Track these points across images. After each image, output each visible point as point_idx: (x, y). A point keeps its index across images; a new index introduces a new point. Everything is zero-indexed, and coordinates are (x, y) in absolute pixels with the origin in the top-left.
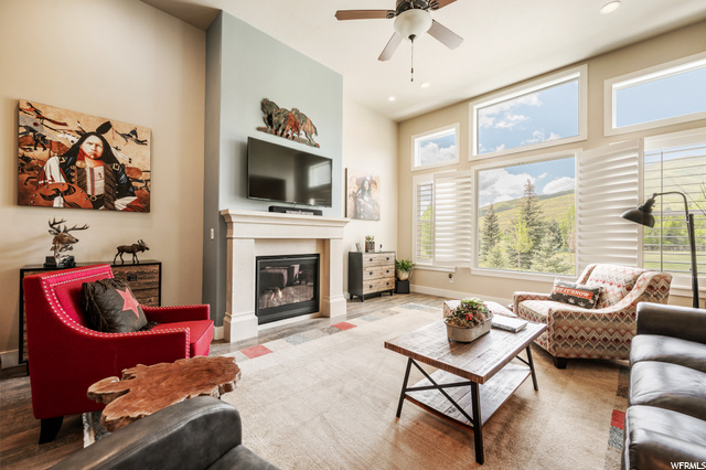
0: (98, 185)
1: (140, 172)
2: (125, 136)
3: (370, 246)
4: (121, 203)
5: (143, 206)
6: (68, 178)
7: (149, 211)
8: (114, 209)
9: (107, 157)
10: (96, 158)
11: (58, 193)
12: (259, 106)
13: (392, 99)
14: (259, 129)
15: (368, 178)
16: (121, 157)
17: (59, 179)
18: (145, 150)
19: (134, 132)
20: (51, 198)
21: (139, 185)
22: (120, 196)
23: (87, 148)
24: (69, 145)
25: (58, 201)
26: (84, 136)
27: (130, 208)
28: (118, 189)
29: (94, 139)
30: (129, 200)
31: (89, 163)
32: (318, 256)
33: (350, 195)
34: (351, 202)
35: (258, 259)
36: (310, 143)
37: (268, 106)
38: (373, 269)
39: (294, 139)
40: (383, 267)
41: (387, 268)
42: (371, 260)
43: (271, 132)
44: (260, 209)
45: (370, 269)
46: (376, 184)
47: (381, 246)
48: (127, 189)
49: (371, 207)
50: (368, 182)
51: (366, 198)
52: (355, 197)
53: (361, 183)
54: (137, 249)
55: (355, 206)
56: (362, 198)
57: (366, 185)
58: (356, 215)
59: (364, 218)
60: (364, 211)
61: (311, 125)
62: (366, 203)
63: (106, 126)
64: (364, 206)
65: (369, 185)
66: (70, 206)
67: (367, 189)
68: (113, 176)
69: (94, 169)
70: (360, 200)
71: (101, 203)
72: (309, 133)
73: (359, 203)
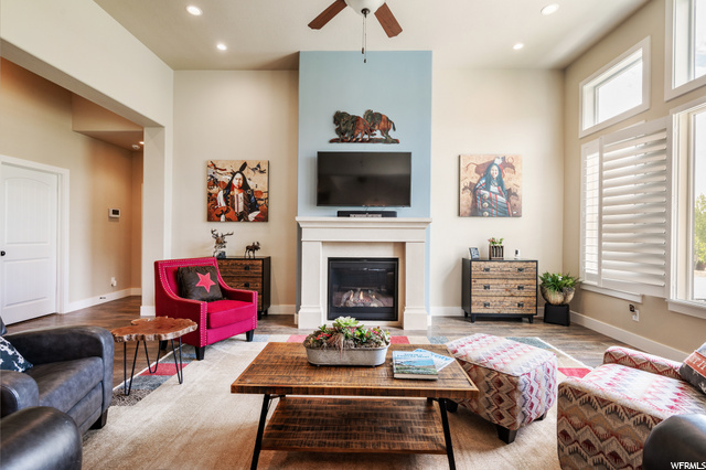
0: (240, 206)
1: (261, 193)
2: (254, 170)
3: (496, 251)
4: (252, 216)
5: (264, 218)
6: (227, 202)
7: (267, 221)
8: (248, 221)
9: (244, 187)
10: (240, 188)
11: (223, 213)
12: (332, 120)
13: (518, 46)
14: (332, 141)
15: (498, 162)
16: (251, 184)
17: (223, 204)
18: (265, 176)
19: (259, 166)
20: (219, 216)
21: (262, 202)
22: (251, 212)
23: (235, 182)
24: (227, 182)
25: (223, 218)
26: (234, 174)
27: (257, 219)
28: (250, 207)
29: (239, 176)
30: (256, 213)
31: (236, 192)
32: (397, 259)
33: (465, 188)
34: (467, 197)
35: (330, 259)
36: (386, 141)
37: (339, 118)
38: (490, 282)
39: (370, 141)
40: (510, 282)
41: (519, 282)
42: (487, 270)
43: (343, 141)
44: (328, 215)
45: (486, 282)
46: (513, 167)
47: (517, 253)
48: (255, 206)
49: (504, 200)
50: (498, 166)
51: (494, 189)
52: (474, 189)
53: (484, 170)
54: (254, 248)
55: (475, 201)
56: (487, 188)
57: (494, 172)
58: (475, 212)
59: (491, 215)
60: (490, 206)
61: (388, 121)
62: (493, 195)
63: (244, 165)
64: (490, 198)
65: (500, 171)
66: (228, 220)
67: (495, 176)
68: (248, 199)
69: (239, 195)
70: (483, 192)
71: (242, 217)
72: (385, 131)
73: (481, 196)
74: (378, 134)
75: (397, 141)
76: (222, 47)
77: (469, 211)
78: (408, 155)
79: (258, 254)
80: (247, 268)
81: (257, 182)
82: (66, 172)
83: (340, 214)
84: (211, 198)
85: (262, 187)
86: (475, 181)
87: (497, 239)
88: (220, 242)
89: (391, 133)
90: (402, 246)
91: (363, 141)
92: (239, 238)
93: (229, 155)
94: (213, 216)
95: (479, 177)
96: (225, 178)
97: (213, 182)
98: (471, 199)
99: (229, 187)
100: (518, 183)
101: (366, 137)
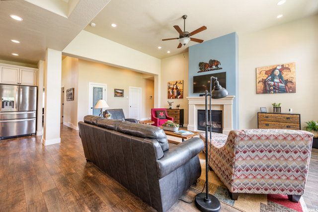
0: (176, 94)
2: (179, 83)
3: (277, 109)
4: (179, 97)
5: (182, 97)
9: (177, 88)
12: (198, 65)
14: (198, 72)
15: (279, 68)
17: (172, 94)
18: (182, 85)
23: (174, 87)
25: (171, 98)
27: (180, 98)
29: (175, 85)
30: (180, 96)
32: (222, 111)
33: (260, 82)
34: (261, 85)
35: (198, 110)
36: (217, 69)
37: (201, 64)
38: (269, 123)
39: (211, 70)
40: (281, 123)
41: (287, 124)
42: (267, 117)
43: (202, 72)
44: (197, 96)
45: (267, 122)
46: (289, 69)
47: (290, 110)
48: (179, 94)
49: (283, 85)
50: (279, 70)
51: (277, 80)
52: (264, 82)
53: (271, 73)
54: (178, 106)
55: (265, 86)
56: (272, 80)
57: (277, 72)
58: (266, 91)
59: (275, 92)
60: (274, 88)
61: (218, 62)
62: (276, 84)
63: (177, 82)
64: (274, 85)
65: (280, 72)
66: (173, 98)
67: (277, 74)
68: (178, 92)
69: (175, 91)
70: (269, 82)
71: (176, 97)
72: (217, 66)
73: (269, 84)
74: (214, 67)
75: (221, 68)
76: (169, 52)
77: (262, 91)
78: (225, 73)
79: (180, 108)
80: (176, 112)
81: (180, 87)
82: (141, 88)
83: (201, 95)
84: (169, 92)
85: (181, 88)
86: (265, 78)
87: (277, 104)
88: (170, 104)
89: (219, 66)
90: (222, 106)
91: (209, 70)
92: (175, 103)
93: (173, 80)
94: (169, 97)
95: (267, 76)
96: (172, 86)
97: (169, 88)
98: (263, 86)
99: (173, 89)
100: (292, 76)
101: (209, 69)
